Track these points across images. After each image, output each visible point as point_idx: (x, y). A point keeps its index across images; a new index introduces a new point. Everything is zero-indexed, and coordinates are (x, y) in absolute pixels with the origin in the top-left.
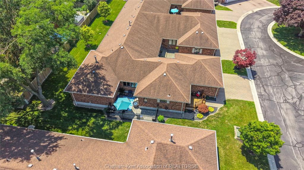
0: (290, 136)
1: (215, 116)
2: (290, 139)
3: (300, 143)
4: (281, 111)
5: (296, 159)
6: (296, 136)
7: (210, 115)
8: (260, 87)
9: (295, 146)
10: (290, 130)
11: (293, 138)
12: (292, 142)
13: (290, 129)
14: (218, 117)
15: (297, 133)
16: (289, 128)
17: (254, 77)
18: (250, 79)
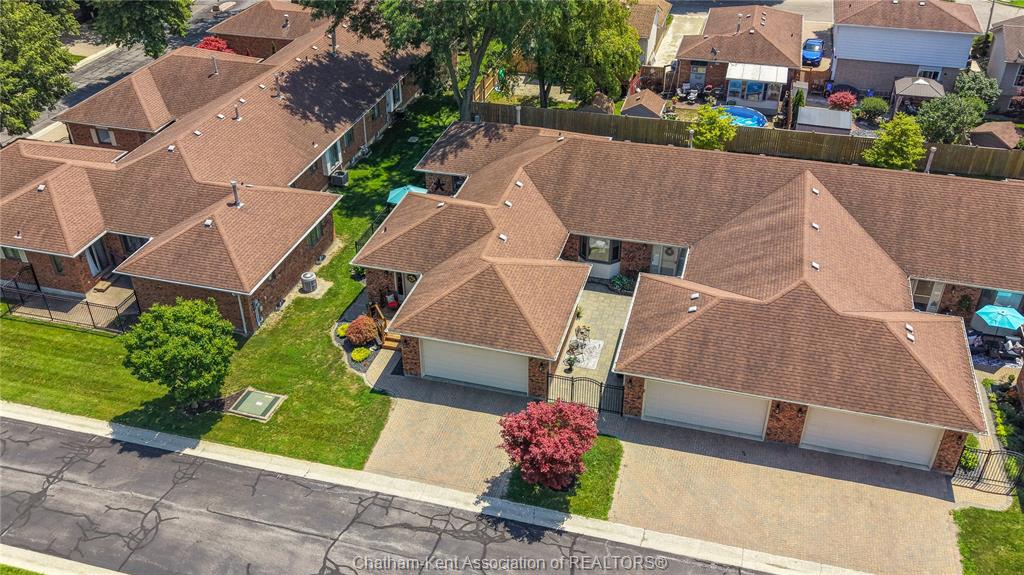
0: (188, 512)
1: (338, 361)
2: (180, 507)
3: (157, 527)
4: (293, 533)
5: (122, 489)
6: (182, 528)
7: (343, 351)
9: (154, 508)
10: (210, 520)
11: (180, 515)
12: (169, 508)
14: (331, 367)
15: (191, 538)
16: (214, 521)
17: (496, 521)
18: (487, 504)
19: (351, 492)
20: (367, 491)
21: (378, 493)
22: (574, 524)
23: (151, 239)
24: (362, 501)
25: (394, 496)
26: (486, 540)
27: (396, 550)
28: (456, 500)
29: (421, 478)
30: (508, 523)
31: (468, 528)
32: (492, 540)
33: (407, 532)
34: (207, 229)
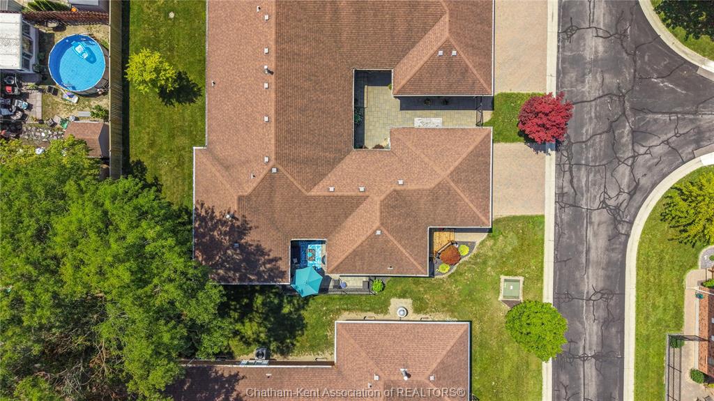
0: (588, 283)
1: (470, 262)
2: (586, 287)
3: (599, 292)
4: (589, 229)
5: (583, 322)
6: (597, 280)
7: (461, 261)
8: (564, 172)
9: (590, 299)
10: (590, 270)
11: (590, 286)
12: (588, 293)
13: (592, 267)
14: (475, 263)
15: (601, 272)
16: (590, 267)
17: (558, 143)
18: (549, 150)
19: (558, 215)
20: (556, 208)
21: (556, 202)
24: (562, 207)
25: (556, 194)
26: (570, 143)
27: (586, 181)
31: (565, 154)
33: (575, 180)
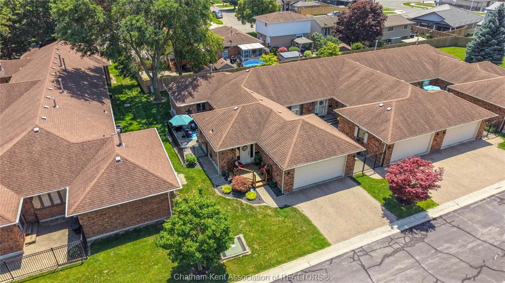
1: (243, 205)
7: (238, 199)
8: (390, 246)
14: (243, 209)
17: (410, 230)
18: (397, 226)
19: (342, 258)
20: (347, 253)
21: (353, 250)
22: (432, 213)
23: (67, 188)
24: (353, 258)
25: (361, 247)
26: (422, 240)
27: (402, 269)
28: (384, 232)
29: (358, 233)
30: (415, 227)
31: (408, 240)
32: (423, 239)
33: (391, 259)
34: (120, 163)
